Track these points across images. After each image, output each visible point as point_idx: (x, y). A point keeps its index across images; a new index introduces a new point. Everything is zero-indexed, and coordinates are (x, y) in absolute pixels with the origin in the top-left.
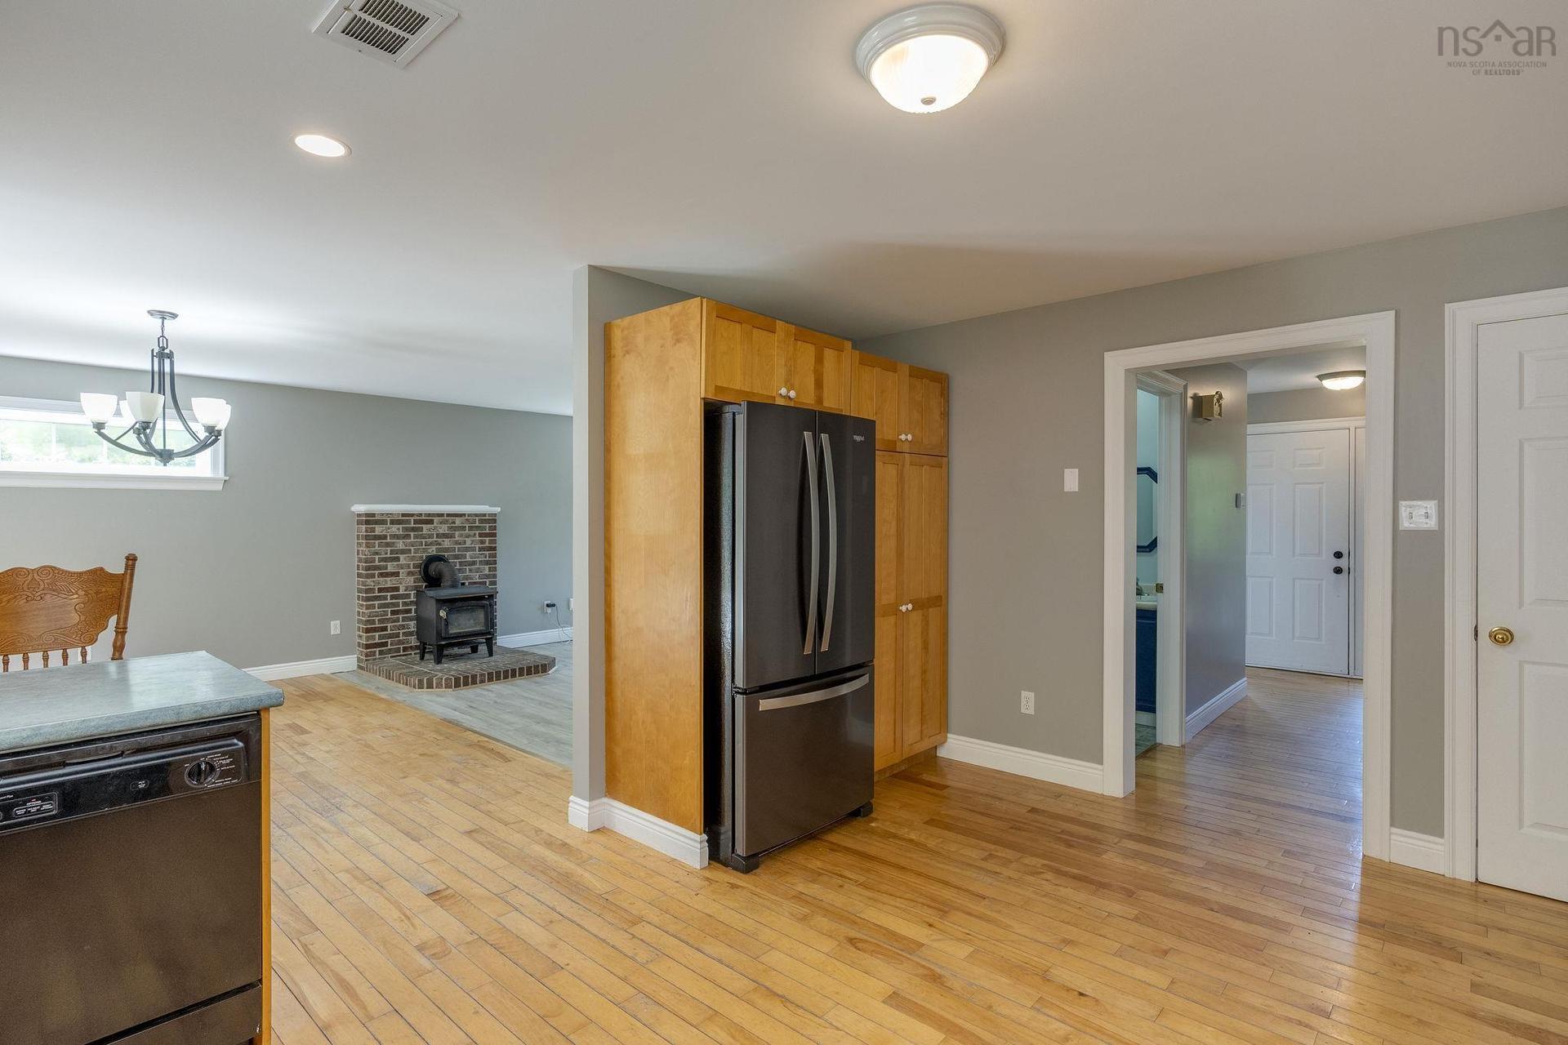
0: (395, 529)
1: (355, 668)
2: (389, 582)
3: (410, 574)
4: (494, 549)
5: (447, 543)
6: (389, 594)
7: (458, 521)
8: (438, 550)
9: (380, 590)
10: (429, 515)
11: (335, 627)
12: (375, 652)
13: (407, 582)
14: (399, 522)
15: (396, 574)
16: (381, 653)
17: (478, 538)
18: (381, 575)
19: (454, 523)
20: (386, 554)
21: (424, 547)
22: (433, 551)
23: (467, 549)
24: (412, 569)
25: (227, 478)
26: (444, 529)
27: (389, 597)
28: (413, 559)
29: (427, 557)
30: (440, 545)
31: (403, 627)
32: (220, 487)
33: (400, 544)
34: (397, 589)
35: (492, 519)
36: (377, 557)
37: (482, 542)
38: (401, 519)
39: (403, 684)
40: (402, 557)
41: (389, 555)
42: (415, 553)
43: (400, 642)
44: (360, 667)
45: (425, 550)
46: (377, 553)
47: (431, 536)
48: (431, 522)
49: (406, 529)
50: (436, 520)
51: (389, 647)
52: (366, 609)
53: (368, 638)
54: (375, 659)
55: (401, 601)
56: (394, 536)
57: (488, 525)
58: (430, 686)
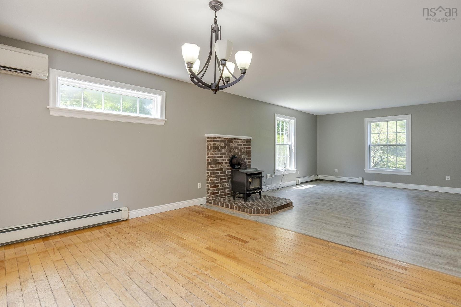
0: (222, 144)
1: (206, 203)
2: (220, 166)
3: (226, 163)
4: (250, 154)
5: (237, 151)
6: (220, 171)
7: (240, 141)
8: (234, 153)
9: (217, 170)
10: (232, 139)
11: (200, 185)
12: (215, 196)
13: (225, 166)
14: (222, 141)
15: (222, 163)
16: (217, 196)
17: (245, 149)
18: (218, 163)
19: (239, 142)
20: (219, 154)
21: (230, 152)
22: (233, 154)
23: (242, 153)
24: (226, 161)
25: (166, 120)
26: (236, 145)
27: (220, 173)
28: (227, 157)
29: (231, 156)
30: (235, 151)
31: (224, 185)
32: (163, 124)
33: (223, 151)
34: (222, 169)
35: (249, 142)
36: (216, 156)
37: (247, 151)
38: (223, 140)
39: (242, 211)
40: (224, 156)
41: (220, 155)
42: (227, 155)
43: (223, 192)
44: (207, 202)
45: (230, 153)
46: (216, 154)
47: (232, 148)
48: (232, 142)
49: (225, 144)
50: (234, 141)
51: (220, 194)
52: (213, 178)
53: (213, 190)
54: (215, 199)
55: (223, 174)
56: (222, 147)
57: (248, 144)
58: (258, 213)
